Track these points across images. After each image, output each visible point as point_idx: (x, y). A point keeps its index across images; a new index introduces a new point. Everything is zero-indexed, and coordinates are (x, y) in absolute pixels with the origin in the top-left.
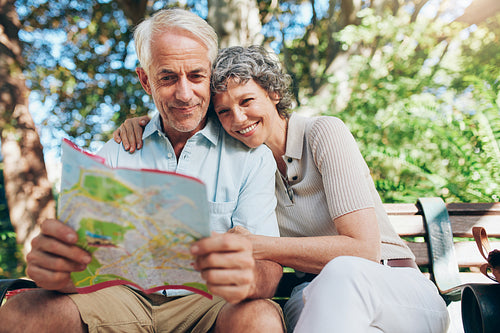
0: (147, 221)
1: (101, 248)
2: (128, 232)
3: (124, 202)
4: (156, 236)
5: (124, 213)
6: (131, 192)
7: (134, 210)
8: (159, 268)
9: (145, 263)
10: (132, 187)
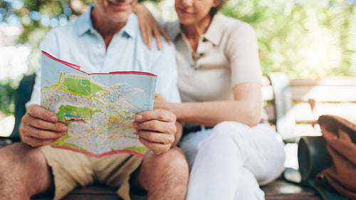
0: (110, 106)
1: (74, 123)
2: (95, 114)
3: (95, 96)
4: (114, 115)
5: (94, 102)
6: (100, 89)
7: (101, 100)
8: (111, 137)
9: (102, 135)
10: (101, 86)
